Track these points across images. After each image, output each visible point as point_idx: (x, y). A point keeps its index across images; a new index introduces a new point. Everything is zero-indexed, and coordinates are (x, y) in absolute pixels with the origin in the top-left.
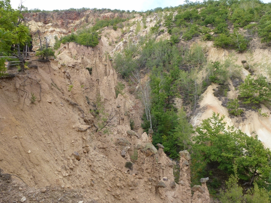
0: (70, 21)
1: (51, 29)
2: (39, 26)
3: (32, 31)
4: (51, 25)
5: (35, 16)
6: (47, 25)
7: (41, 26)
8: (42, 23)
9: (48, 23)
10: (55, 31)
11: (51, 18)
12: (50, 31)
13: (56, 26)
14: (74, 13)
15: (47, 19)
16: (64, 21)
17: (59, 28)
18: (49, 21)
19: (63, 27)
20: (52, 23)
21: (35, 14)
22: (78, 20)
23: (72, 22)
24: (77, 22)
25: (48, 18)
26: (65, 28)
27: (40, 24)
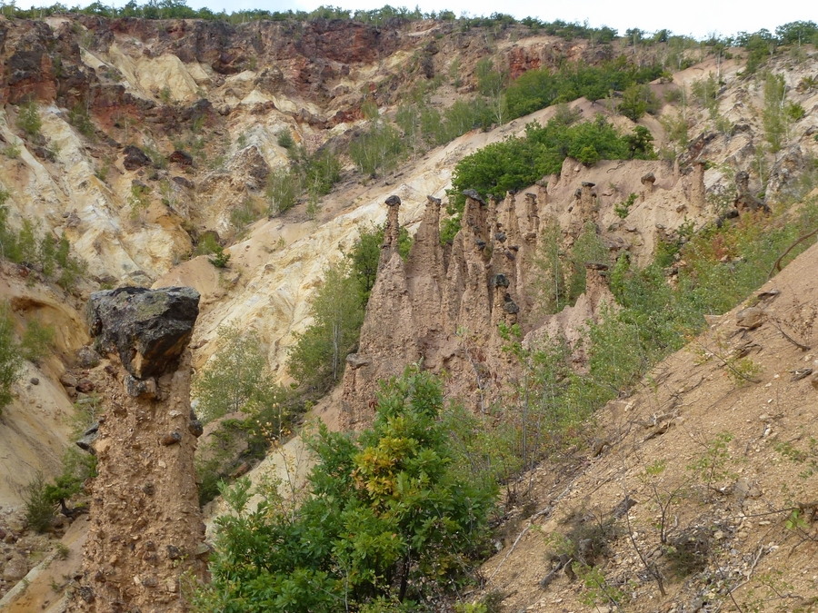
0: (337, 66)
1: (254, 98)
2: (195, 81)
3: (176, 103)
4: (256, 82)
5: (174, 35)
6: (232, 79)
7: (207, 82)
8: (209, 70)
9: (236, 71)
10: (273, 106)
11: (251, 48)
12: (252, 107)
13: (275, 84)
14: (353, 29)
15: (230, 51)
16: (311, 66)
17: (289, 94)
18: (241, 60)
19: (305, 93)
20: (254, 69)
21: (175, 26)
22: (369, 63)
23: (345, 72)
24: (370, 73)
25: (238, 47)
26: (313, 99)
27: (200, 71)
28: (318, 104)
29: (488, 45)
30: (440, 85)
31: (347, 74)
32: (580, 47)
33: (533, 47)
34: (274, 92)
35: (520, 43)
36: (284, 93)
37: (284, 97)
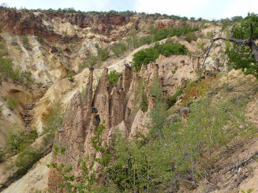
0: (113, 26)
1: (90, 34)
2: (75, 30)
3: (68, 35)
4: (91, 30)
5: (70, 17)
6: (84, 29)
7: (78, 30)
8: (79, 27)
9: (86, 27)
10: (95, 37)
11: (90, 21)
12: (89, 37)
13: (96, 31)
14: (118, 17)
15: (84, 22)
16: (106, 26)
17: (99, 34)
18: (87, 24)
19: (104, 33)
20: (90, 27)
21: (70, 15)
22: (122, 26)
24: (122, 28)
25: (87, 21)
27: (76, 27)
28: (107, 36)
29: (153, 21)
30: (139, 32)
31: (115, 28)
32: (177, 22)
33: (165, 22)
34: (95, 33)
35: (161, 21)
36: (98, 33)
37: (98, 34)
